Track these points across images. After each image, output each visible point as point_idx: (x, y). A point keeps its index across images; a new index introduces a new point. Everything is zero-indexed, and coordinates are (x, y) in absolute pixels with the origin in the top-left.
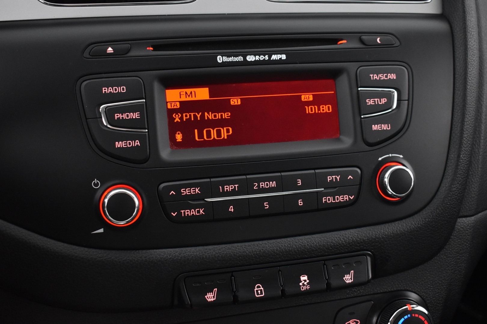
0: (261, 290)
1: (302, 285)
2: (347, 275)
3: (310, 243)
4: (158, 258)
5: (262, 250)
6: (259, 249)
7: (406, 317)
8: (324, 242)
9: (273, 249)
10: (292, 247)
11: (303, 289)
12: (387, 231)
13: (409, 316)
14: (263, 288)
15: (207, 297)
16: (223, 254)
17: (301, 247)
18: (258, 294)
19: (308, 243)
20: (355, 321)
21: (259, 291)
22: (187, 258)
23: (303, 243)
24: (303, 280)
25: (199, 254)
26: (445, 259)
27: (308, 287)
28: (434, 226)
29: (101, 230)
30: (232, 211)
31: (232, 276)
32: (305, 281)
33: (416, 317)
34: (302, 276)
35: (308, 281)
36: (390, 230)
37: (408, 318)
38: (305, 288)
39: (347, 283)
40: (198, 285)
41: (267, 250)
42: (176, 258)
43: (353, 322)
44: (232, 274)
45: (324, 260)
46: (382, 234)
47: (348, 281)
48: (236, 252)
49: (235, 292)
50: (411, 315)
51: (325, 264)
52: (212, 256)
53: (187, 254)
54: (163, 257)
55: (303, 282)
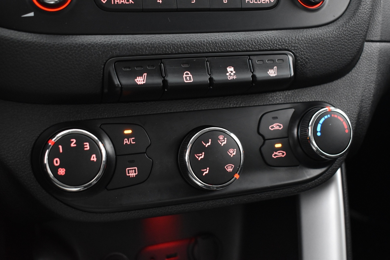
0: (190, 77)
1: (229, 75)
2: (271, 70)
3: (235, 38)
4: (88, 42)
5: (190, 40)
6: (187, 39)
7: (326, 117)
8: (248, 38)
9: (200, 40)
10: (219, 40)
11: (230, 78)
12: (306, 34)
13: (329, 116)
14: (191, 76)
15: (137, 81)
16: (153, 41)
17: (227, 40)
18: (187, 80)
19: (233, 37)
20: (278, 125)
21: (188, 78)
22: (117, 43)
23: (228, 37)
24: (230, 71)
25: (129, 40)
26: (356, 76)
27: (235, 77)
28: (347, 34)
29: (32, 14)
30: (160, 2)
31: (161, 63)
32: (232, 72)
33: (335, 117)
34: (228, 67)
35: (234, 72)
36: (308, 34)
37: (328, 118)
38: (232, 78)
39: (271, 76)
40: (128, 70)
41: (195, 41)
42: (106, 42)
43: (276, 126)
44: (161, 61)
45: (249, 55)
46: (301, 36)
47: (272, 74)
48: (164, 40)
49: (164, 77)
50: (331, 116)
51: (249, 59)
52: (142, 43)
53: (116, 40)
54: (93, 41)
55: (230, 72)
